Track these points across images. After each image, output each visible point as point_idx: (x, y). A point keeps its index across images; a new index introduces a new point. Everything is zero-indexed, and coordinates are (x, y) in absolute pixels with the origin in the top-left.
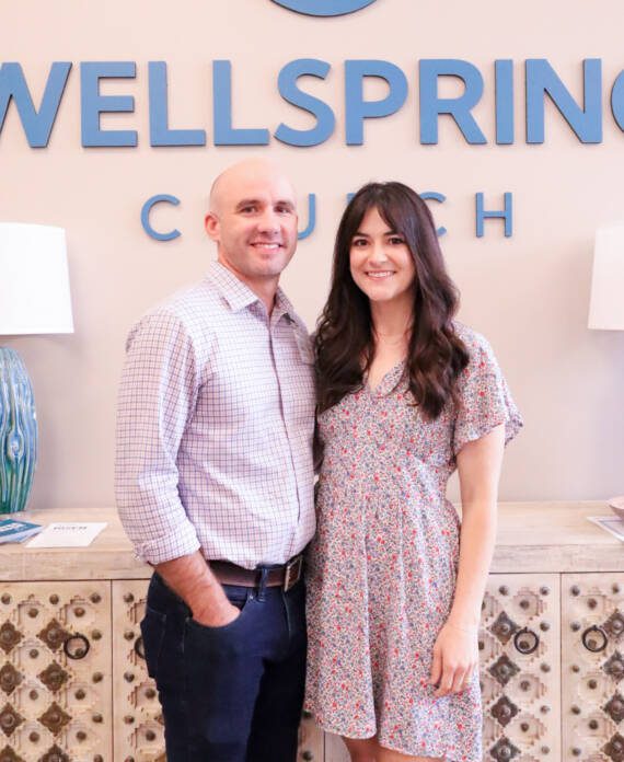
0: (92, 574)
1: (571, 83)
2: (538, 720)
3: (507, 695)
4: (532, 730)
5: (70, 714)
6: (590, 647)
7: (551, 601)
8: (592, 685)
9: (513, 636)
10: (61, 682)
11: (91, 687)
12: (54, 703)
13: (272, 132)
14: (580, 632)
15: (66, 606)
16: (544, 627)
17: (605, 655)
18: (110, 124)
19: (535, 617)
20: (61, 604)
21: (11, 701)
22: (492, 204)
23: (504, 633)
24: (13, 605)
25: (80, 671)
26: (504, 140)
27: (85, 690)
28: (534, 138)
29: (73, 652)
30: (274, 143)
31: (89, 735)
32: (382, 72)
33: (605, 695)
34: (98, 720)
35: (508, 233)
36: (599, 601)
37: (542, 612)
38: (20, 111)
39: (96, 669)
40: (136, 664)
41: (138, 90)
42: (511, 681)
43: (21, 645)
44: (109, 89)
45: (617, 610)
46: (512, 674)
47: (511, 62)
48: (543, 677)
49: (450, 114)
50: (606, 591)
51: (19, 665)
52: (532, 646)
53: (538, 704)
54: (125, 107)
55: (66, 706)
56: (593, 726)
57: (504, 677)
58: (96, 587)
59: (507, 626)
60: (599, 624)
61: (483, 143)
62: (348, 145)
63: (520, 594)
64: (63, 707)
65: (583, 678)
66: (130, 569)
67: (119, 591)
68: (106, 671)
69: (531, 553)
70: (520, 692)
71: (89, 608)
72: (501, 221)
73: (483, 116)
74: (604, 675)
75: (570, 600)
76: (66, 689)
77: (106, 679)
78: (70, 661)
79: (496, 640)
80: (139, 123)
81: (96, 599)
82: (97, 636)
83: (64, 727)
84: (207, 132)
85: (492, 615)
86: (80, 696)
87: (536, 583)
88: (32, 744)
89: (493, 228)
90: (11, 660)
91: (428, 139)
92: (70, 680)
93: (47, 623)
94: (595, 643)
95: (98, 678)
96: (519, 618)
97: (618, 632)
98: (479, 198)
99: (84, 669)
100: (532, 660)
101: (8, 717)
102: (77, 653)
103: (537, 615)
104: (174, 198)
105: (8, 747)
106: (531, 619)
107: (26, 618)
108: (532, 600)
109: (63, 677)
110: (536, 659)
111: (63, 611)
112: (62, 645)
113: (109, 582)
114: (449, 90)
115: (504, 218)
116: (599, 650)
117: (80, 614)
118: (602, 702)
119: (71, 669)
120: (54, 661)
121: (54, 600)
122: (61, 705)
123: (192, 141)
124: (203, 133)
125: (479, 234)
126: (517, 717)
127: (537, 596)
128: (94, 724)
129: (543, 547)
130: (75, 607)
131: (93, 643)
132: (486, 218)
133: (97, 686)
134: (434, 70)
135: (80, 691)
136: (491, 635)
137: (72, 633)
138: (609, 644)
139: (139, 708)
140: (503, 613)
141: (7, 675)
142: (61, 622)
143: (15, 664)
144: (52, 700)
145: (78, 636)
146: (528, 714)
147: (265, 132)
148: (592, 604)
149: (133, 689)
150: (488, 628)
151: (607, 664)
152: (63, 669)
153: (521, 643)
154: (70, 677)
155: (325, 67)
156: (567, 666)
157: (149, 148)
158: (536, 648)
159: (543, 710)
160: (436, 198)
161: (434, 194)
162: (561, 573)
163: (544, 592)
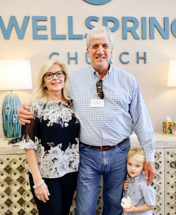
2: (159, 186)
4: (157, 188)
6: (171, 166)
7: (162, 155)
8: (172, 177)
13: (84, 35)
14: (169, 163)
16: (160, 162)
18: (40, 33)
19: (158, 160)
21: (22, 186)
22: (141, 55)
24: (22, 160)
26: (144, 38)
28: (152, 37)
30: (84, 39)
33: (175, 179)
35: (145, 62)
36: (174, 155)
37: (160, 158)
38: (15, 29)
41: (48, 24)
43: (24, 171)
44: (40, 23)
47: (146, 18)
48: (160, 175)
49: (130, 31)
51: (24, 176)
53: (159, 182)
54: (44, 28)
56: (172, 187)
60: (174, 161)
61: (139, 39)
65: (170, 175)
72: (143, 60)
73: (139, 32)
74: (175, 174)
75: (167, 155)
80: (48, 32)
87: (158, 151)
88: (28, 197)
89: (141, 61)
90: (22, 175)
94: (173, 166)
98: (138, 53)
100: (157, 171)
101: (21, 190)
103: (158, 159)
104: (58, 53)
105: (21, 198)
106: (157, 160)
107: (25, 164)
108: (157, 156)
114: (130, 25)
115: (144, 59)
116: (174, 168)
118: (175, 181)
123: (63, 38)
124: (65, 36)
125: (138, 62)
126: (154, 185)
127: (158, 154)
129: (160, 142)
132: (140, 58)
134: (125, 20)
141: (21, 179)
143: (23, 176)
146: (156, 184)
147: (82, 35)
148: (172, 156)
155: (98, 18)
156: (166, 172)
157: (51, 40)
158: (158, 168)
159: (160, 183)
160: (127, 53)
161: (126, 52)
162: (165, 148)
163: (160, 153)
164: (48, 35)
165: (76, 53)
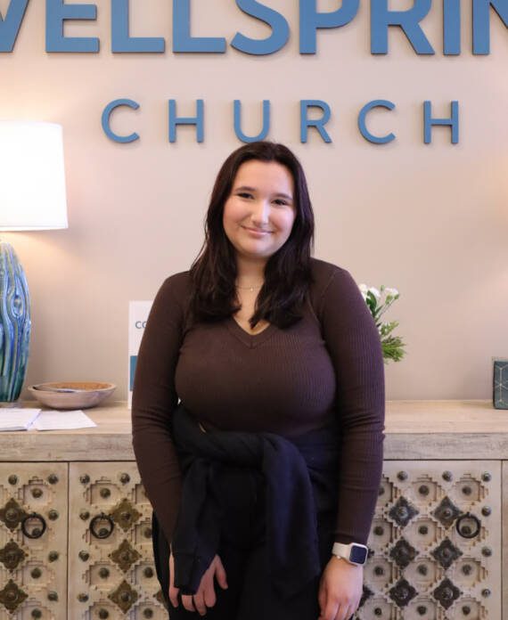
0: (50, 455)
2: (479, 603)
3: (450, 577)
4: (473, 613)
5: (26, 592)
7: (492, 486)
9: (455, 521)
10: (18, 561)
11: (46, 567)
12: (11, 581)
13: (229, 39)
15: (24, 486)
16: (485, 513)
18: (74, 30)
19: (477, 503)
20: (20, 484)
22: (439, 113)
23: (447, 518)
25: (36, 550)
26: (451, 51)
27: (40, 568)
28: (480, 48)
29: (30, 531)
30: (231, 51)
31: (43, 613)
34: (53, 598)
35: (454, 140)
37: (484, 497)
39: (52, 549)
40: (90, 544)
42: (454, 565)
46: (455, 558)
48: (484, 560)
49: (400, 26)
52: (474, 530)
53: (480, 587)
54: (89, 15)
55: (23, 584)
57: (447, 560)
58: (53, 468)
59: (449, 511)
61: (431, 54)
62: (302, 54)
63: (463, 480)
64: (19, 585)
66: (87, 452)
67: (76, 472)
68: (62, 551)
69: (474, 440)
70: (461, 575)
71: (47, 489)
72: (448, 129)
73: (431, 28)
76: (23, 567)
77: (62, 558)
78: (27, 541)
79: (439, 525)
80: (101, 29)
81: (53, 480)
82: (54, 516)
83: (19, 605)
84: (166, 39)
85: (435, 500)
86: (36, 574)
87: (478, 470)
89: (440, 135)
91: (379, 49)
92: (27, 559)
93: (5, 502)
95: (53, 557)
96: (462, 504)
98: (427, 106)
99: (40, 548)
100: (474, 545)
102: (34, 532)
103: (479, 500)
104: (133, 103)
106: (473, 504)
108: (474, 487)
109: (20, 555)
110: (477, 544)
111: (22, 491)
112: (20, 524)
113: (66, 464)
115: (451, 126)
117: (37, 495)
119: (28, 548)
120: (12, 540)
121: (13, 481)
122: (18, 583)
123: (152, 48)
124: (162, 41)
125: (427, 140)
126: (459, 600)
127: (479, 482)
128: (48, 602)
129: (485, 435)
130: (32, 488)
131: (49, 523)
132: (433, 125)
133: (52, 565)
135: (36, 570)
136: (434, 520)
137: (29, 512)
139: (93, 587)
140: (446, 498)
142: (19, 502)
144: (9, 577)
145: (35, 516)
146: (470, 597)
147: (223, 40)
149: (88, 568)
150: (431, 513)
152: (20, 547)
153: (463, 528)
154: (27, 555)
157: (111, 54)
158: (477, 532)
159: (485, 593)
160: (385, 106)
161: (385, 102)
162: (502, 460)
163: (486, 479)
164: (102, 40)
165: (200, 104)
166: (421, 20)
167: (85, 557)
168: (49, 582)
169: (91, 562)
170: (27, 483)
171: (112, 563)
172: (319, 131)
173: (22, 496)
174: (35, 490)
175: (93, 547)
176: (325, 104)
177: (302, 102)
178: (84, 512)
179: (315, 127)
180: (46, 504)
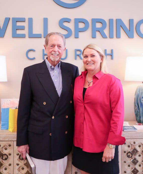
0: (9, 139)
1: (127, 24)
6: (128, 156)
8: (129, 166)
10: (1, 166)
14: (126, 153)
17: (132, 159)
20: (1, 147)
22: (109, 52)
25: (6, 163)
26: (111, 37)
27: (7, 168)
28: (118, 36)
29: (4, 158)
32: (83, 21)
33: (132, 168)
35: (112, 59)
36: (131, 146)
39: (9, 163)
40: (19, 161)
41: (26, 24)
45: (135, 148)
47: (113, 19)
49: (99, 31)
50: (132, 143)
55: (2, 172)
58: (10, 143)
60: (131, 151)
61: (106, 38)
62: (75, 38)
64: (1, 172)
65: (127, 164)
68: (12, 163)
71: (8, 148)
72: (111, 56)
73: (106, 31)
74: (132, 163)
76: (2, 167)
77: (12, 165)
78: (3, 161)
81: (10, 146)
82: (10, 155)
84: (42, 34)
86: (6, 169)
89: (109, 57)
91: (94, 37)
92: (3, 165)
94: (130, 156)
95: (10, 165)
97: (135, 153)
98: (105, 51)
104: (34, 50)
112: (1, 157)
113: (13, 142)
114: (99, 25)
116: (131, 157)
117: (6, 149)
118: (131, 170)
119: (3, 163)
130: (5, 147)
131: (9, 156)
132: (107, 55)
133: (10, 167)
134: (95, 21)
137: (4, 154)
138: (133, 156)
139: (20, 172)
142: (1, 151)
145: (5, 155)
148: (129, 146)
149: (19, 167)
151: (132, 161)
152: (2, 162)
154: (3, 164)
155: (70, 20)
156: (123, 161)
166: (104, 29)
167: (18, 165)
168: (9, 171)
169: (19, 166)
170: (3, 146)
171: (25, 166)
172: (79, 57)
173: (2, 150)
174: (5, 148)
175: (20, 162)
176: (81, 50)
177: (75, 50)
178: (18, 153)
179: (78, 56)
180: (8, 151)
